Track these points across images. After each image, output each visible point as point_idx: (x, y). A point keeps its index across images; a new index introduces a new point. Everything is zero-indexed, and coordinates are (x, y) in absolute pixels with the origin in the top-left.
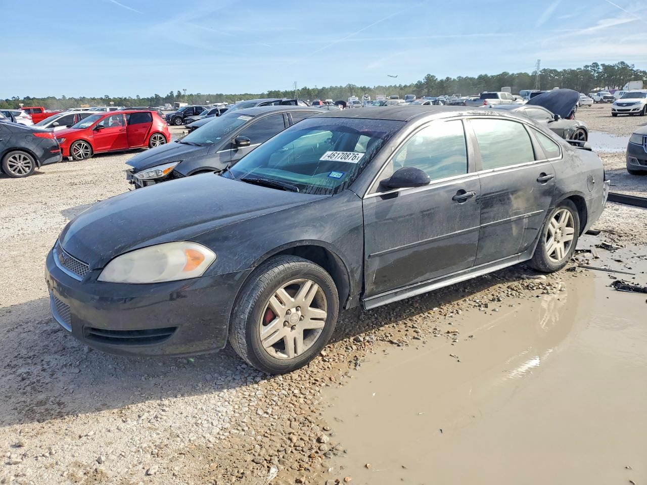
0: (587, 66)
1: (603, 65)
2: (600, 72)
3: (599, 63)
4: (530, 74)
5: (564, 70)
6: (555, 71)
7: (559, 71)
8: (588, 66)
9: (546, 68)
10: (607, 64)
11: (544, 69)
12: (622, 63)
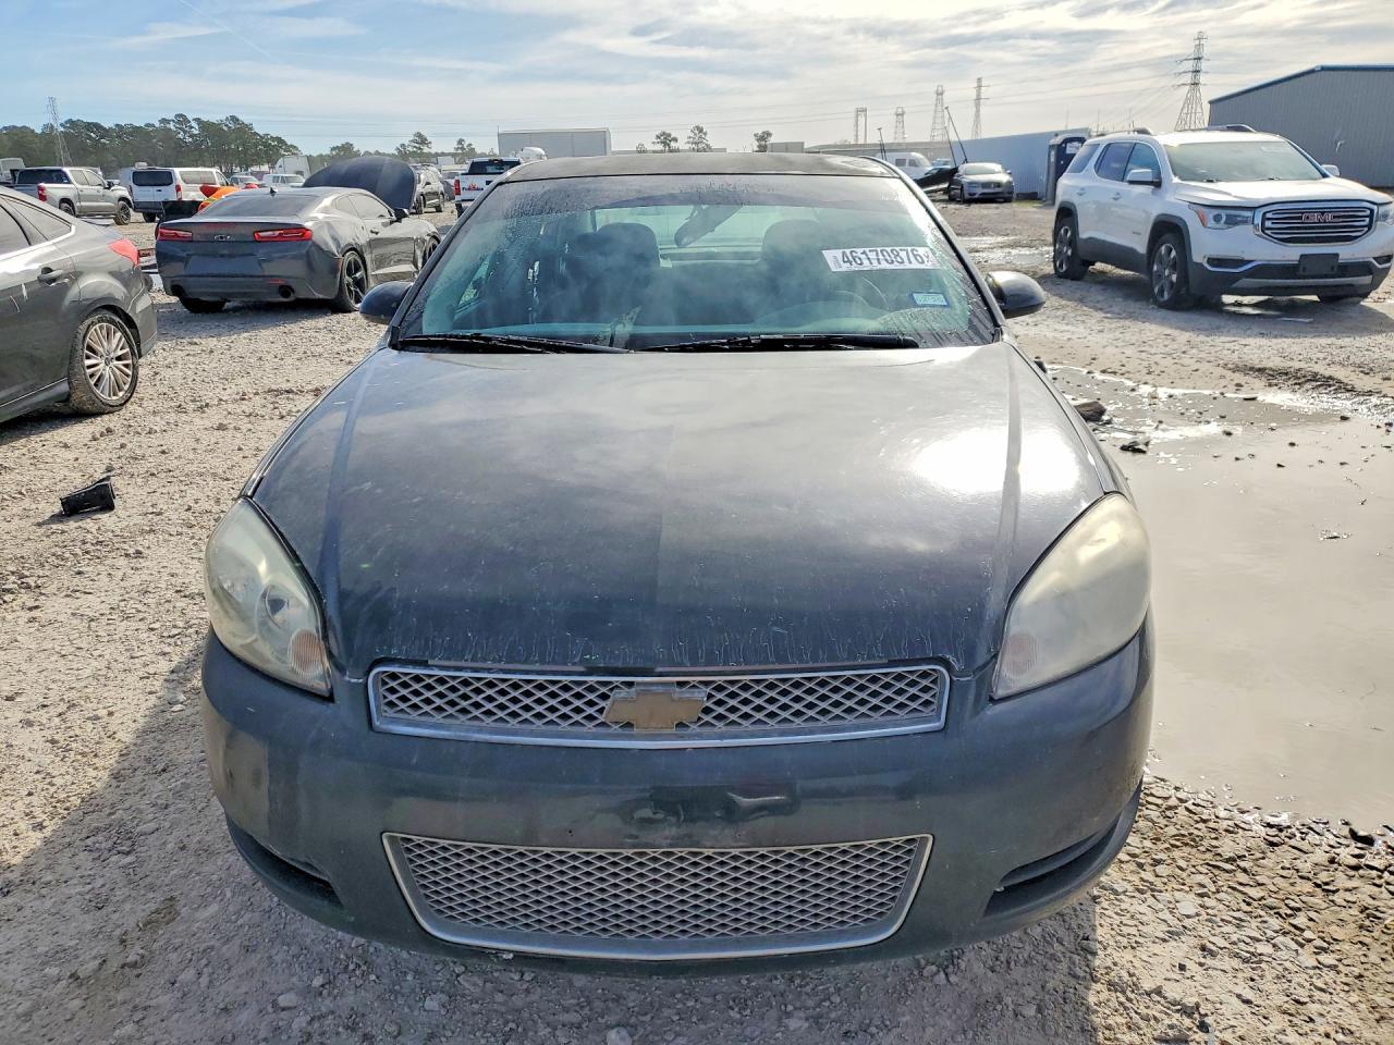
0: (164, 121)
1: (198, 120)
2: (195, 135)
3: (190, 117)
4: (38, 131)
5: (117, 125)
6: (97, 126)
7: (106, 126)
8: (168, 121)
9: (74, 119)
10: (204, 118)
11: (70, 121)
12: (234, 119)
